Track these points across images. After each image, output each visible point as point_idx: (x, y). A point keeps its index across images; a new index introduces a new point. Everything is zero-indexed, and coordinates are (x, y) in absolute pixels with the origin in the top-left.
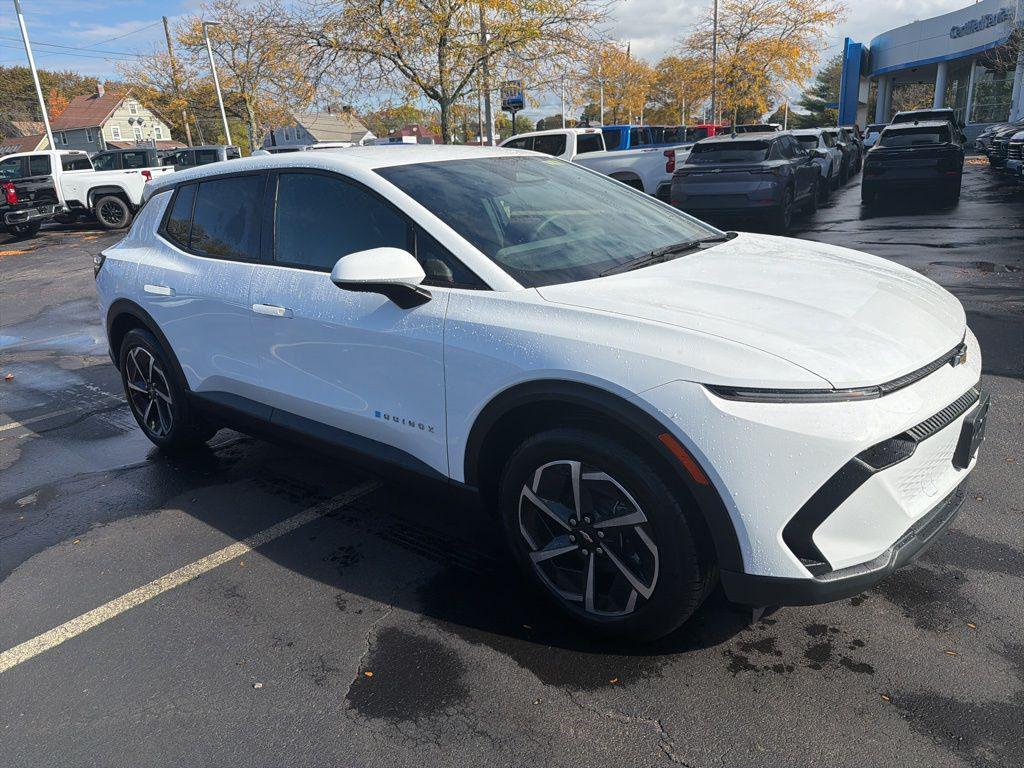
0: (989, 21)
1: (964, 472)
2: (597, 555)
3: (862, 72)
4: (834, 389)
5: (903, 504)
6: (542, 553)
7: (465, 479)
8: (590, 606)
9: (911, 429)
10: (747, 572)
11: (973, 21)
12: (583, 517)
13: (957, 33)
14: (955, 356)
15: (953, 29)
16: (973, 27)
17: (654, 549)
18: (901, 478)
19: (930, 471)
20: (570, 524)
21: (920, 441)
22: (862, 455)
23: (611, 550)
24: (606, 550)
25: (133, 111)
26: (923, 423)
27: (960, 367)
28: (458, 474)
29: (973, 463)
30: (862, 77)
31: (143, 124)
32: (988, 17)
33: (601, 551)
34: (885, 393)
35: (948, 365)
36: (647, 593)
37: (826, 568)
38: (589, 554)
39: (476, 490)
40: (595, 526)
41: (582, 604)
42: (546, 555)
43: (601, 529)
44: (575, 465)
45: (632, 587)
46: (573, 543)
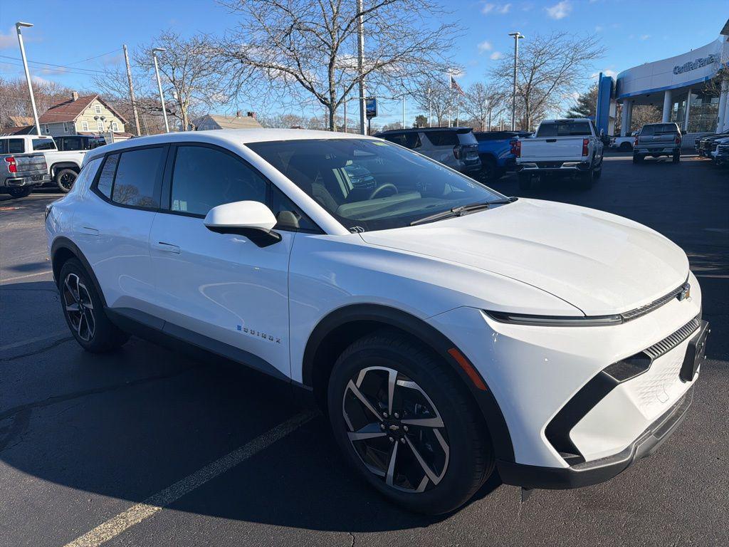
0: (702, 63)
1: (689, 384)
2: (400, 443)
3: (611, 96)
4: (586, 316)
5: (641, 409)
6: (357, 434)
7: (303, 381)
8: (390, 480)
9: (647, 349)
10: (517, 462)
11: (689, 63)
12: (393, 413)
13: (678, 71)
14: (680, 293)
15: (676, 68)
16: (689, 67)
17: (446, 448)
18: (640, 388)
19: (663, 382)
20: (383, 417)
21: (654, 359)
22: (608, 369)
23: (411, 441)
24: (408, 440)
25: (98, 111)
26: (657, 344)
27: (684, 301)
28: (297, 376)
29: (696, 376)
30: (612, 100)
31: (104, 120)
32: (700, 60)
33: (404, 442)
34: (626, 320)
35: (675, 299)
36: (436, 480)
37: (581, 459)
38: (395, 442)
39: (311, 389)
40: (402, 421)
41: (384, 479)
42: (361, 436)
43: (406, 425)
44: (393, 374)
45: (425, 474)
46: (383, 431)
